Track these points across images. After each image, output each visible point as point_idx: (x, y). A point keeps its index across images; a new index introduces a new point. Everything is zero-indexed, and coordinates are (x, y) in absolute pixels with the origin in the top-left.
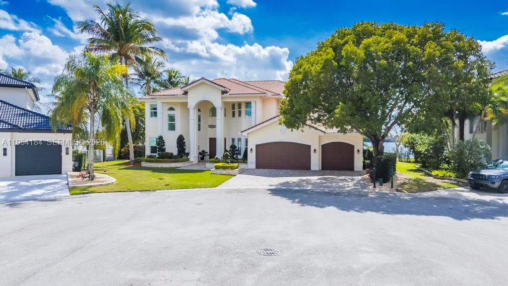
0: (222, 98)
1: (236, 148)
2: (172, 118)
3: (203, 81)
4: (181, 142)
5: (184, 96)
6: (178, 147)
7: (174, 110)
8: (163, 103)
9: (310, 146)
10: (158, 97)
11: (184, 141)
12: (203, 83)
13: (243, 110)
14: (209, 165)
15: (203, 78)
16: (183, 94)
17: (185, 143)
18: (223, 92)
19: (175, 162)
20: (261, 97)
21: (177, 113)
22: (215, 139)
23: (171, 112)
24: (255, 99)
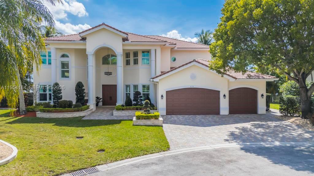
0: (123, 45)
1: (141, 94)
2: (64, 65)
3: (103, 26)
4: (80, 89)
5: (82, 41)
6: (77, 95)
7: (68, 57)
8: (57, 49)
9: (219, 92)
10: (52, 41)
11: (83, 88)
12: (104, 29)
13: (140, 57)
14: (116, 112)
15: (103, 24)
16: (81, 40)
17: (84, 89)
18: (125, 40)
19: (78, 111)
20: (160, 45)
21: (72, 61)
22: (116, 86)
23: (65, 60)
24: (155, 48)
